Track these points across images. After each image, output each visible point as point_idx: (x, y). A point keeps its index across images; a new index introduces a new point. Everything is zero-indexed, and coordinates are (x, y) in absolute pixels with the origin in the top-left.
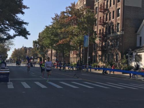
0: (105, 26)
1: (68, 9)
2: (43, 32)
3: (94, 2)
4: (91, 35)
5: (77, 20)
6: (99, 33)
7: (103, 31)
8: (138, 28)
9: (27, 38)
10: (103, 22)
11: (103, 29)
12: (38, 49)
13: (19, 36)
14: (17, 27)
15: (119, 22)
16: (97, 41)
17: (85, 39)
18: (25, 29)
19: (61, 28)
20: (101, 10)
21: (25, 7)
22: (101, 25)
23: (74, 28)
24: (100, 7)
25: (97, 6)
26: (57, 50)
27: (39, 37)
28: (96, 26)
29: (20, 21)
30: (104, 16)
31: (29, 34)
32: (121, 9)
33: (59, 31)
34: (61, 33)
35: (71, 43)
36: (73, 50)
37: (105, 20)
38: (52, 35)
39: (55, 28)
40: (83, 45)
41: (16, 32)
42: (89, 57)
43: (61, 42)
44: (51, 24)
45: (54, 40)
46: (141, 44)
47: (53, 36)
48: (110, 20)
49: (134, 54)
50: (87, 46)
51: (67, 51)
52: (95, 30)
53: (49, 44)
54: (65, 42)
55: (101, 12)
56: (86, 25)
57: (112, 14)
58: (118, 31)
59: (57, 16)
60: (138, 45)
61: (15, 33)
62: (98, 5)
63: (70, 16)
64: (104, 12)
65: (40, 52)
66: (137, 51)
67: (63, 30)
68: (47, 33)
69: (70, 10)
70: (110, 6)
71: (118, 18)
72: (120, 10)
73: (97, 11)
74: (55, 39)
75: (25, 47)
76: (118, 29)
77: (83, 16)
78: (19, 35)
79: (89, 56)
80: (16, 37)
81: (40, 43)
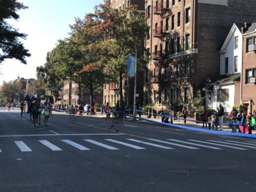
0: (165, 39)
1: (99, 8)
2: (54, 52)
4: (140, 54)
5: (114, 29)
6: (153, 51)
7: (161, 48)
9: (25, 62)
10: (162, 33)
11: (161, 45)
12: (46, 81)
13: (11, 58)
14: (6, 41)
15: (189, 31)
16: (151, 66)
17: (130, 62)
18: (21, 46)
19: (86, 44)
20: (157, 10)
21: (20, 6)
22: (157, 38)
23: (110, 43)
24: (154, 5)
25: (149, 3)
26: (79, 83)
27: (48, 59)
28: (148, 38)
29: (12, 32)
30: (162, 22)
31: (29, 55)
32: (191, 8)
33: (83, 49)
34: (87, 51)
35: (105, 71)
36: (108, 82)
37: (164, 28)
38: (71, 56)
39: (75, 44)
40: (126, 73)
41: (4, 51)
42: (138, 95)
43: (86, 68)
44: (69, 36)
45: (74, 64)
46: (227, 71)
47: (72, 58)
48: (173, 28)
49: (216, 88)
50: (134, 75)
51: (98, 85)
52: (148, 46)
53: (66, 72)
54: (94, 68)
55: (157, 14)
56: (131, 38)
57: (176, 18)
58: (187, 48)
59: (79, 22)
60: (222, 72)
61: (3, 54)
62: (152, 2)
63: (103, 21)
64: (162, 15)
65: (49, 86)
66: (221, 82)
67: (90, 46)
68: (62, 54)
69: (102, 10)
70: (173, 3)
71: (187, 24)
72: (190, 11)
73: (150, 12)
74: (76, 63)
75: (23, 79)
76: (187, 44)
77: (125, 22)
78: (10, 56)
79: (137, 93)
81: (50, 71)
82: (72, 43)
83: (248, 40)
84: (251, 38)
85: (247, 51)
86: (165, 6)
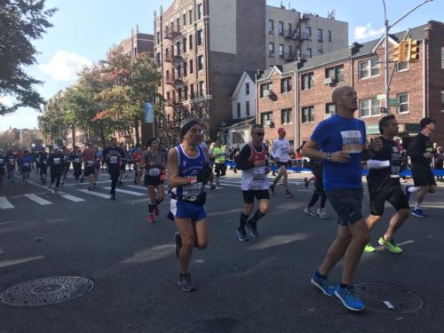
1: (112, 56)
3: (152, 44)
6: (166, 97)
7: (174, 94)
8: (235, 88)
11: (174, 92)
15: (203, 78)
19: (99, 92)
20: (168, 57)
24: (164, 52)
25: (159, 50)
28: (160, 85)
30: (174, 69)
32: (204, 56)
36: (120, 129)
37: (176, 77)
40: (143, 119)
41: (18, 98)
43: (99, 116)
46: (239, 115)
48: (185, 75)
49: (232, 131)
50: (151, 121)
52: (160, 92)
54: (107, 116)
55: (169, 61)
60: (235, 116)
62: (162, 50)
64: (173, 63)
67: (102, 94)
70: (185, 51)
71: (200, 71)
72: (203, 61)
73: (160, 59)
76: (201, 90)
77: (139, 69)
80: (19, 108)
82: (80, 90)
83: (262, 86)
84: (264, 85)
85: (262, 96)
86: (176, 54)
